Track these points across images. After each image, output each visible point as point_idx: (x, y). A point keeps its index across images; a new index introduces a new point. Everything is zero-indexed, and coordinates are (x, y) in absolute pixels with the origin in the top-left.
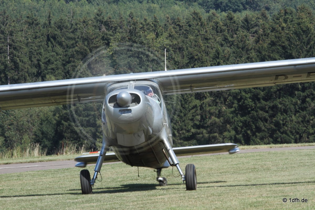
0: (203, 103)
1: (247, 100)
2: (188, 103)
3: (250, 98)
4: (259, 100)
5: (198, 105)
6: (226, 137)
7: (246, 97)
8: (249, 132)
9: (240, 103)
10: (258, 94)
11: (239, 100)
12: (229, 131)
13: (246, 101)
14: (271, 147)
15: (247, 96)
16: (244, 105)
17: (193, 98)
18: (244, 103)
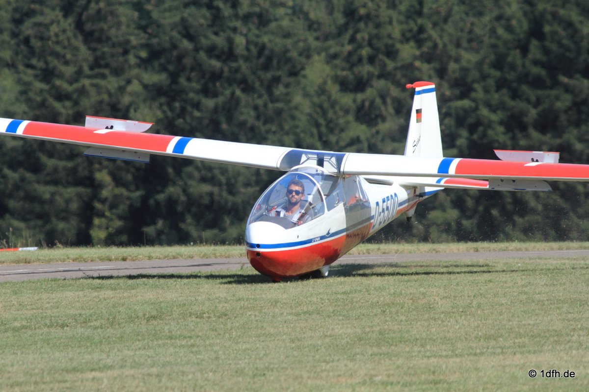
0: (378, 132)
1: (494, 129)
2: (337, 132)
3: (501, 123)
4: (523, 128)
5: (363, 138)
6: (434, 223)
7: (490, 121)
8: (495, 212)
9: (475, 137)
10: (523, 114)
11: (472, 129)
12: (444, 210)
13: (490, 132)
14: (477, 250)
15: (494, 117)
16: (485, 141)
17: (351, 118)
18: (484, 135)
